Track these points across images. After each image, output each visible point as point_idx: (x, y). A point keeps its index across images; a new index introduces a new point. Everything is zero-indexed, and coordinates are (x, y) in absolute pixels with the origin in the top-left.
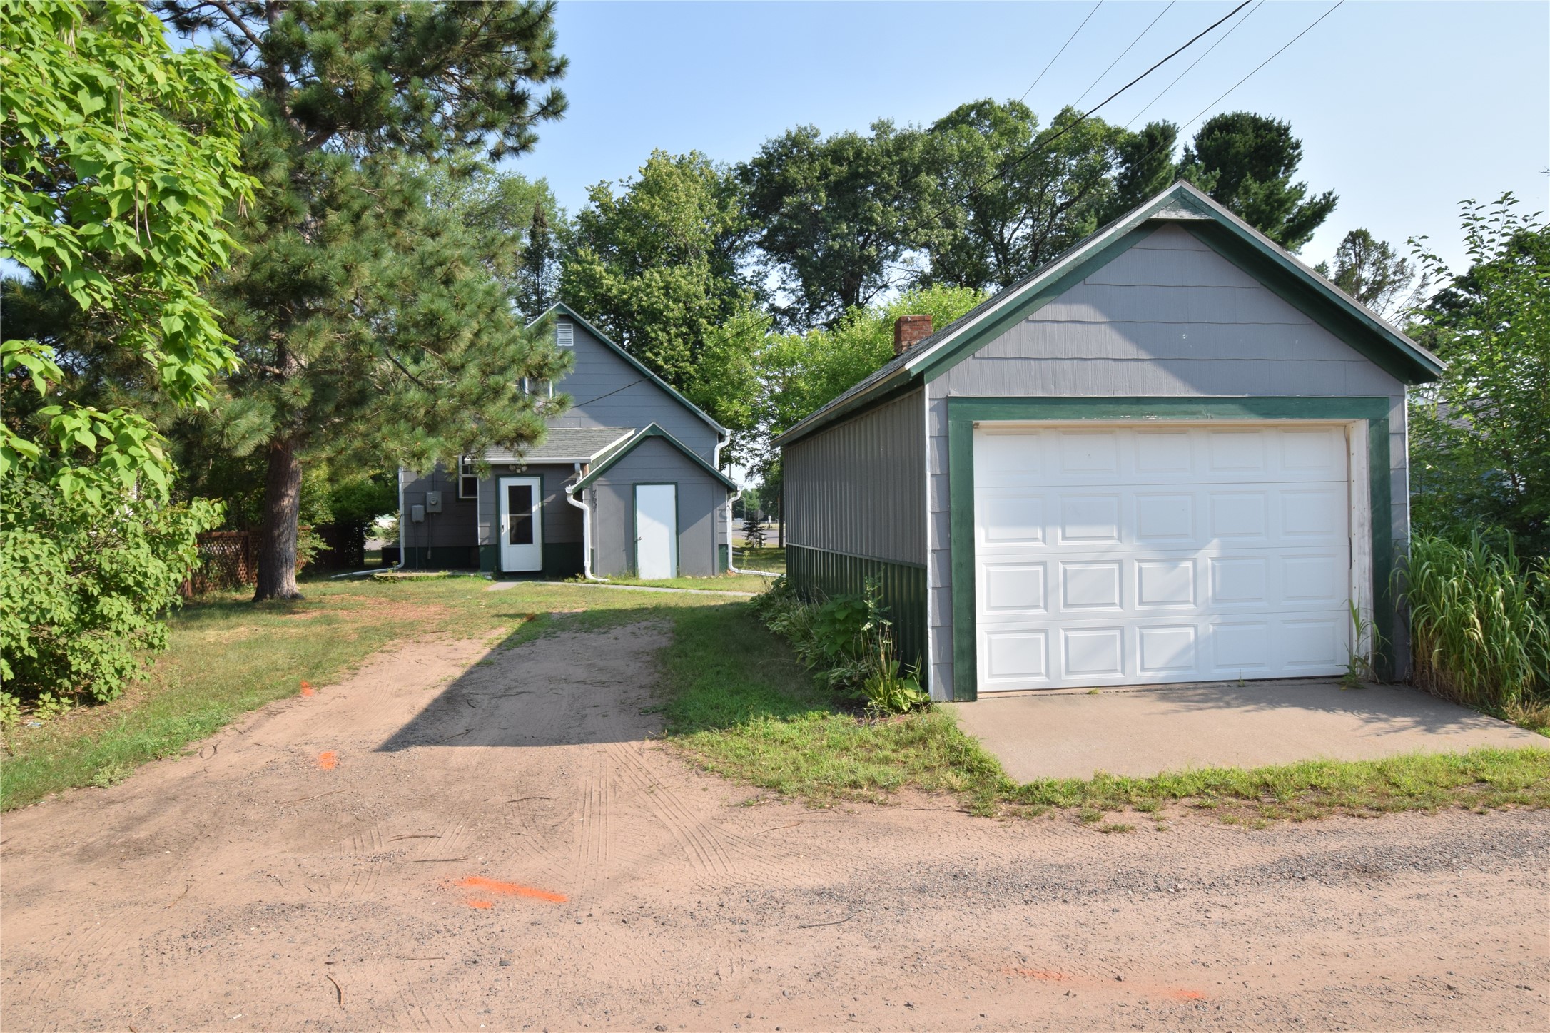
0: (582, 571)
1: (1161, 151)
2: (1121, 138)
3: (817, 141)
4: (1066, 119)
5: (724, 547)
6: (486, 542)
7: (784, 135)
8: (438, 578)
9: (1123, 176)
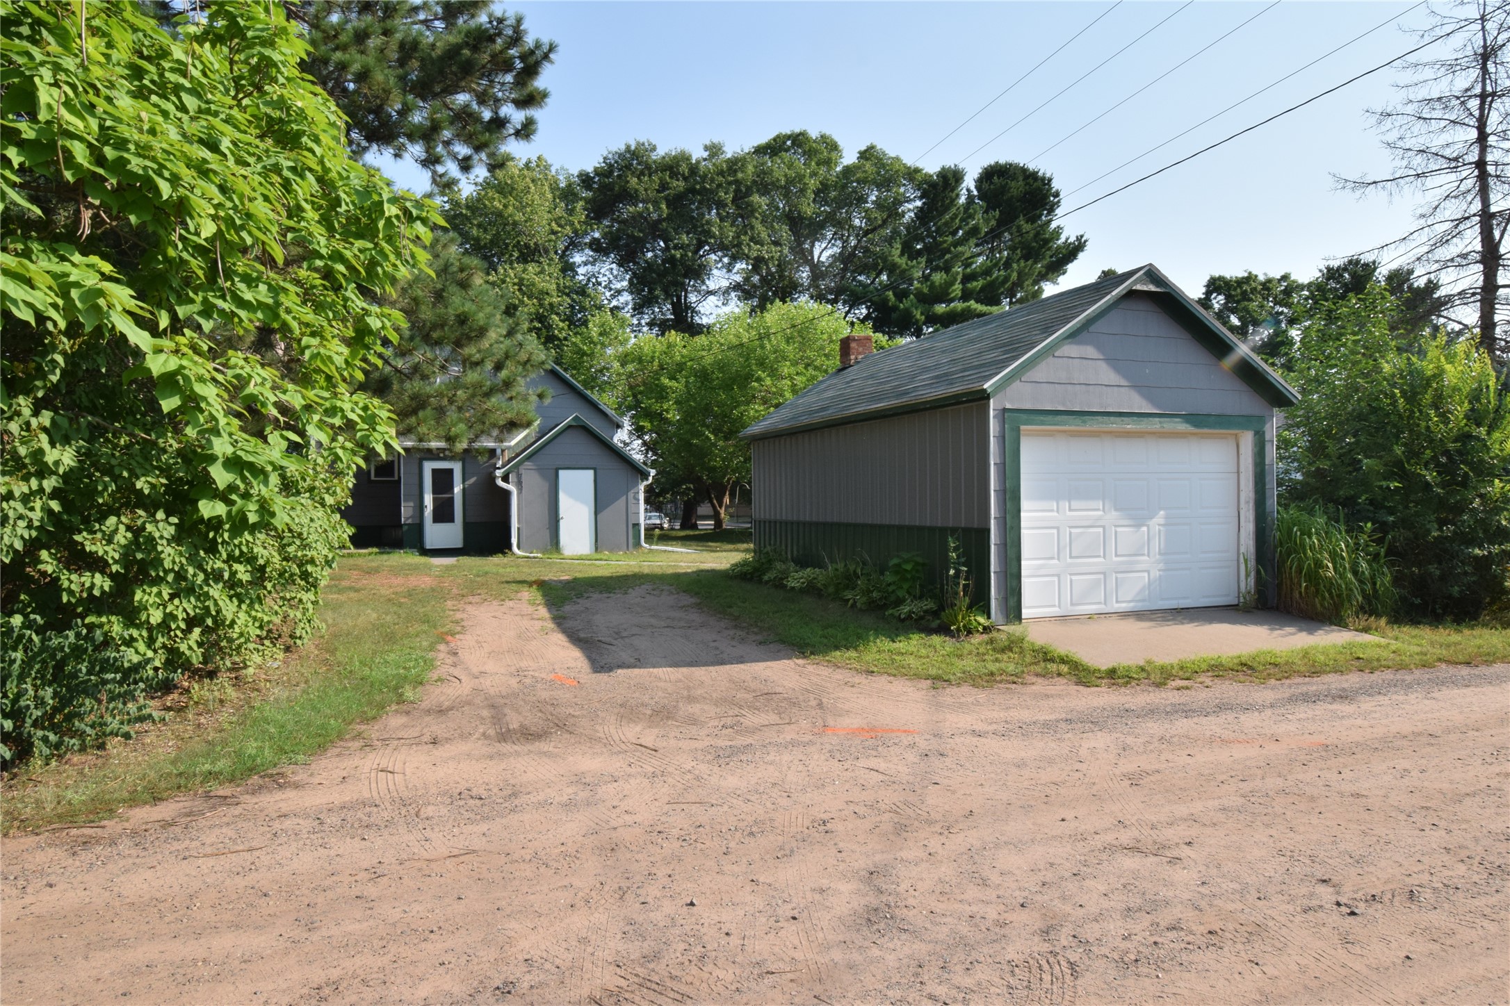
0: (509, 546)
1: (952, 191)
2: (919, 177)
3: (654, 156)
4: (868, 154)
5: (637, 525)
6: (409, 521)
7: (623, 148)
8: (370, 554)
9: (921, 209)
